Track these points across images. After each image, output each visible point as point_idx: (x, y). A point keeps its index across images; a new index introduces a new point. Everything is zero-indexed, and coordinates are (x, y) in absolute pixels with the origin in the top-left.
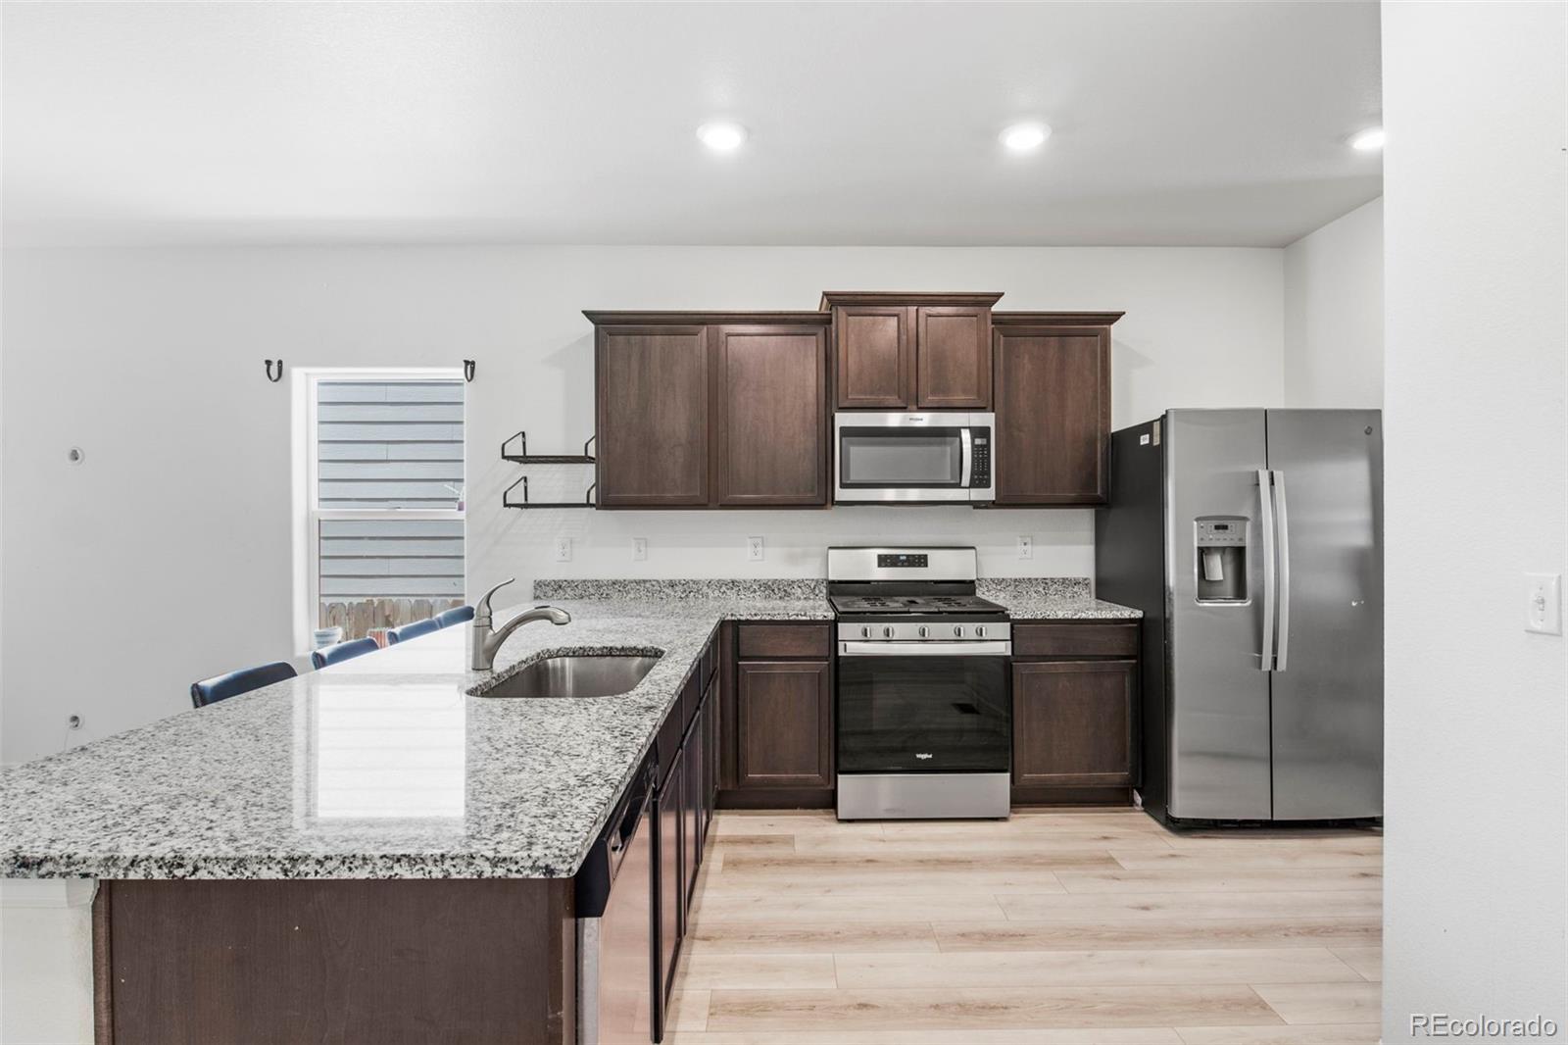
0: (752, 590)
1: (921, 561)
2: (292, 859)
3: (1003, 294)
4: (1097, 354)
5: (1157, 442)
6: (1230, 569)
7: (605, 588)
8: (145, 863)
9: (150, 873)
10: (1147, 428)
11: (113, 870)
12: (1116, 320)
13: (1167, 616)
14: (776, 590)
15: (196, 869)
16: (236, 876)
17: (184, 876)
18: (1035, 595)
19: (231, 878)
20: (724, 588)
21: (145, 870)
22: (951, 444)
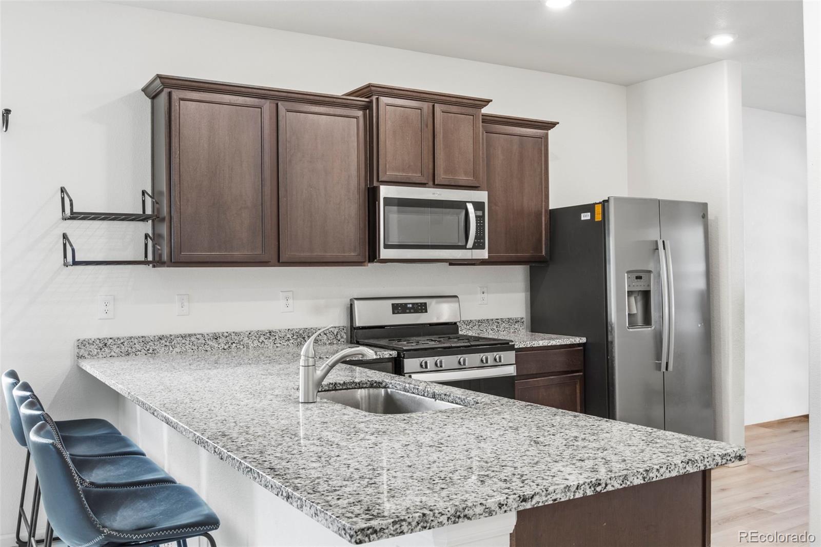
0: (286, 338)
1: (421, 308)
2: (647, 471)
3: (491, 101)
4: (541, 150)
5: (598, 218)
6: (640, 304)
7: (151, 343)
8: (583, 486)
9: (586, 492)
10: (590, 208)
11: (568, 494)
12: (552, 127)
13: (610, 339)
14: (306, 337)
15: (606, 485)
16: (624, 485)
17: (601, 490)
18: (492, 332)
19: (621, 487)
20: (262, 338)
21: (583, 491)
22: (458, 214)
